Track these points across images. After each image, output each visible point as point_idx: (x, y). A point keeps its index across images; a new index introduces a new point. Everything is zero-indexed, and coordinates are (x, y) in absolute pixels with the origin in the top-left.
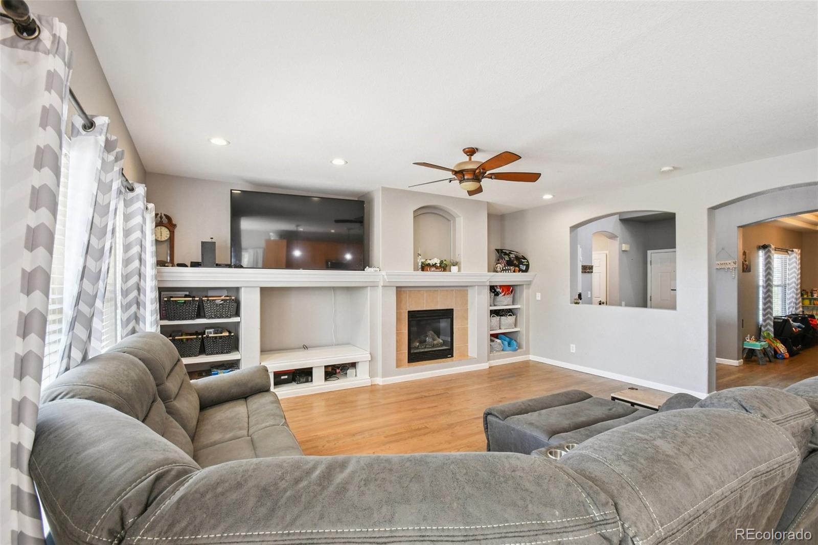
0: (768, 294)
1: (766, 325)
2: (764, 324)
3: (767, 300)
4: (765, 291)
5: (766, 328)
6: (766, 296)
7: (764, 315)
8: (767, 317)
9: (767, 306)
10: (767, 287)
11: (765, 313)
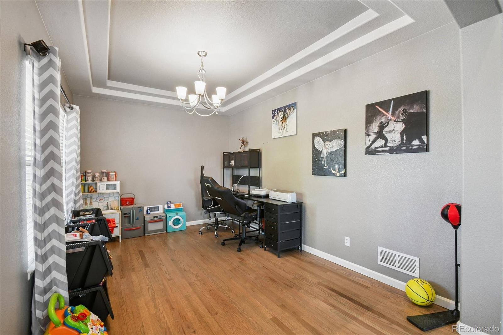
0: (48, 183)
1: (48, 271)
2: (42, 268)
3: (49, 198)
4: (40, 173)
5: (48, 280)
6: (45, 187)
7: (39, 243)
8: (48, 246)
9: (47, 215)
10: (46, 161)
11: (41, 237)
